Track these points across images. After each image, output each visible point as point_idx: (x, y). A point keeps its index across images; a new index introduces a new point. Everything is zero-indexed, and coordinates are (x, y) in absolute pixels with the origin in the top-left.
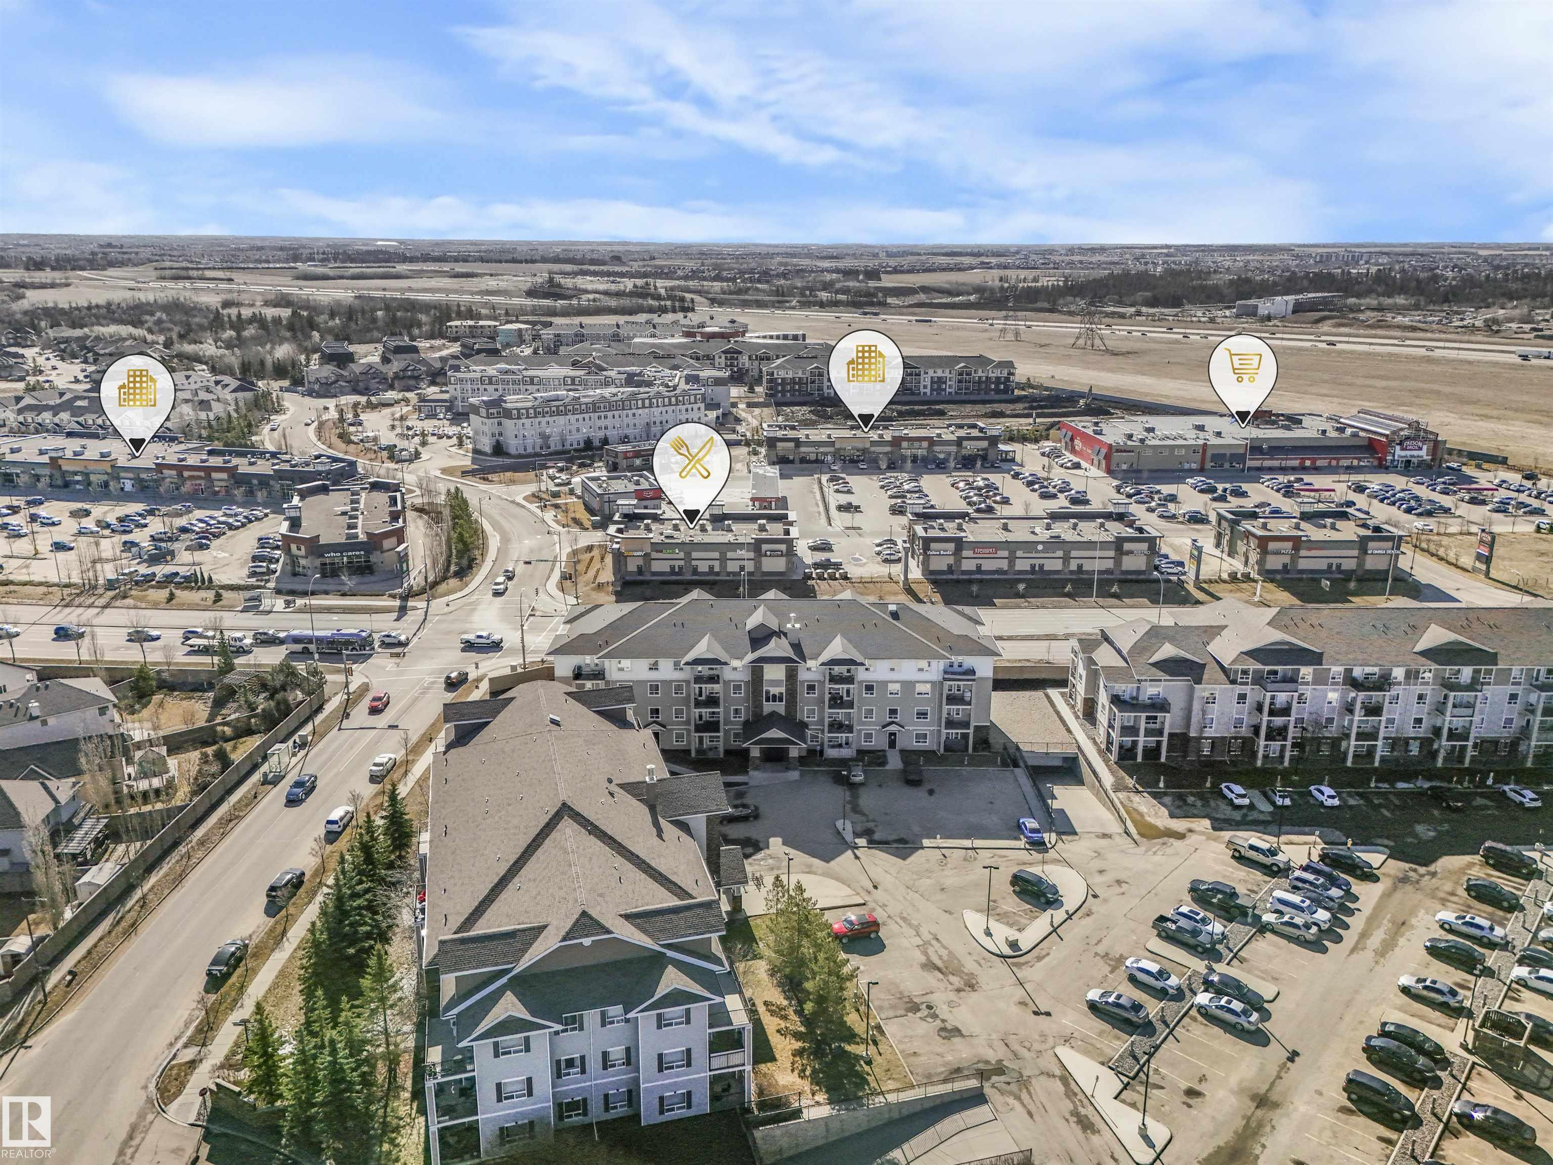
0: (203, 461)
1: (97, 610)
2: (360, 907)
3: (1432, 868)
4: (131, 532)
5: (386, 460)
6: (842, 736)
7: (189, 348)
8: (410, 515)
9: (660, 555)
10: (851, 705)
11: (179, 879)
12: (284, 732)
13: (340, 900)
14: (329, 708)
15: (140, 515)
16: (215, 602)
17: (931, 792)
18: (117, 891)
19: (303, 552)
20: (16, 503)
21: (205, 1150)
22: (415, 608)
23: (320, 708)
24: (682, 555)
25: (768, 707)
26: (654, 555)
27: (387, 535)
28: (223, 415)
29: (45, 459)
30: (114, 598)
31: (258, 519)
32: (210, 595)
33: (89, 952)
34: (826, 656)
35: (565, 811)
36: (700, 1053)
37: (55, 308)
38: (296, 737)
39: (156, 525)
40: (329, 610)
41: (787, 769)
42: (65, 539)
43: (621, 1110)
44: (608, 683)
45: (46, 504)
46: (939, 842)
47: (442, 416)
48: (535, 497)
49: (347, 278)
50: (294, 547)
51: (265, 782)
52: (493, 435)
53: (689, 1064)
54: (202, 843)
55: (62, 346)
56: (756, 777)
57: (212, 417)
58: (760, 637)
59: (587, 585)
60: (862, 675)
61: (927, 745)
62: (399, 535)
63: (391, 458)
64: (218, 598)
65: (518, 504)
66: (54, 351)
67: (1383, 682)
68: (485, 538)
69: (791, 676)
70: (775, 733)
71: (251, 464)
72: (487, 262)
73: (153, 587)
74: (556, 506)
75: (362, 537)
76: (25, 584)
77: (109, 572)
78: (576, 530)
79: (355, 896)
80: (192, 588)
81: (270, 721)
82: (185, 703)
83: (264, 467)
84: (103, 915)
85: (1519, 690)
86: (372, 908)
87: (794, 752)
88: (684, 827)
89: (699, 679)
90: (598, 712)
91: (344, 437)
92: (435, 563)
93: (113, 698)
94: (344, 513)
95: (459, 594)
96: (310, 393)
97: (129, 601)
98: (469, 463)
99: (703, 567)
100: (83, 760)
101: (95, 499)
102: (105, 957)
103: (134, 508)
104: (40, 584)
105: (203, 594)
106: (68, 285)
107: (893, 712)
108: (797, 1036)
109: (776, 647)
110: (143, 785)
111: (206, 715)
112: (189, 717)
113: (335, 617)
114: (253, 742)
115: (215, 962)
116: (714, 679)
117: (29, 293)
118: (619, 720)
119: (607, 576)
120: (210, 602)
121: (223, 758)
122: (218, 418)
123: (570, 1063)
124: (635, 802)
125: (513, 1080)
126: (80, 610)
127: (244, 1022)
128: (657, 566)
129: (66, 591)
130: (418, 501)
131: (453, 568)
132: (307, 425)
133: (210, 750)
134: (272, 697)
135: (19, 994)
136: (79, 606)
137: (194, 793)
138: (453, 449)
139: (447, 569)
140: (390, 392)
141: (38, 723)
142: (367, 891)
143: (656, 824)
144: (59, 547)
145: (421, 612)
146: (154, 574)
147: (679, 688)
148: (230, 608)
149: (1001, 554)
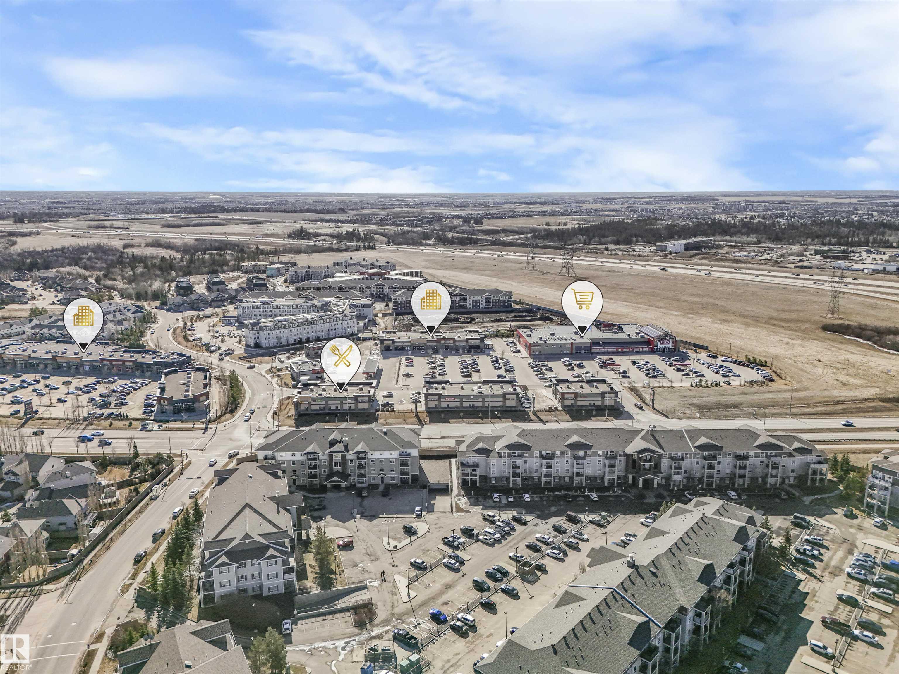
0: (121, 356)
1: (81, 431)
2: (183, 537)
3: (547, 521)
4: (90, 392)
5: (204, 351)
6: (364, 479)
7: (109, 283)
8: (213, 381)
9: (315, 403)
10: (365, 468)
11: (122, 532)
12: (159, 480)
13: (176, 534)
14: (175, 471)
15: (94, 384)
16: (129, 426)
17: (390, 499)
18: (103, 536)
19: (166, 403)
20: (37, 378)
21: (136, 605)
22: (212, 428)
23: (172, 471)
24: (324, 402)
25: (335, 469)
26: (313, 403)
27: (202, 395)
28: (129, 328)
29: (49, 356)
30: (87, 425)
31: (146, 385)
32: (127, 423)
33: (95, 555)
34: (355, 451)
35: (247, 505)
36: (280, 574)
37: (34, 251)
38: (163, 483)
39: (102, 389)
40: (176, 429)
41: (341, 491)
42: (63, 397)
43: (258, 592)
44: (276, 461)
45: (51, 378)
46: (384, 516)
47: (232, 324)
48: (270, 371)
49: (192, 226)
50: (162, 401)
51: (152, 499)
52: (255, 338)
53: (277, 577)
54: (130, 520)
55: (44, 281)
56: (329, 495)
57: (123, 328)
58: (333, 443)
59: (284, 416)
60: (369, 456)
61: (395, 482)
62: (207, 396)
63: (207, 350)
64: (131, 424)
65: (262, 375)
66: (39, 284)
67: (551, 456)
68: (244, 393)
69: (343, 457)
70: (335, 479)
71: (143, 357)
72: (270, 212)
73: (102, 419)
74: (279, 376)
75: (191, 397)
76: (49, 419)
77: (84, 413)
78: (285, 388)
79: (181, 534)
80: (119, 420)
81: (153, 477)
82: (120, 470)
83: (149, 359)
84: (98, 544)
85: (601, 459)
86: (187, 538)
87: (343, 486)
88: (288, 511)
89: (309, 459)
90: (268, 473)
91: (186, 338)
92: (221, 406)
93: (94, 468)
94: (184, 384)
95: (230, 421)
96: (170, 310)
97: (93, 426)
98: (243, 352)
99: (333, 407)
100: (89, 492)
101: (73, 376)
102: (100, 556)
103: (91, 380)
104: (55, 419)
105: (124, 422)
106: (38, 234)
107: (382, 470)
108: (317, 573)
109: (339, 447)
110: (110, 501)
111: (128, 474)
112: (122, 476)
113: (179, 432)
114: (147, 485)
115: (137, 556)
116: (315, 459)
117: (19, 240)
118: (275, 475)
119: (292, 412)
120: (127, 426)
121: (136, 490)
122: (126, 329)
123: (242, 577)
124: (272, 503)
125: (225, 581)
126: (74, 431)
127: (147, 572)
128: (314, 407)
129: (68, 422)
130: (217, 374)
131: (229, 409)
132: (169, 330)
133: (132, 488)
134: (153, 468)
135: (76, 566)
136: (73, 429)
137: (127, 503)
138: (236, 344)
139: (227, 409)
140: (210, 309)
141: (69, 479)
142: (186, 532)
143: (278, 510)
144: (60, 401)
145: (214, 429)
146: (103, 414)
147: (303, 462)
148: (135, 429)
149: (456, 400)
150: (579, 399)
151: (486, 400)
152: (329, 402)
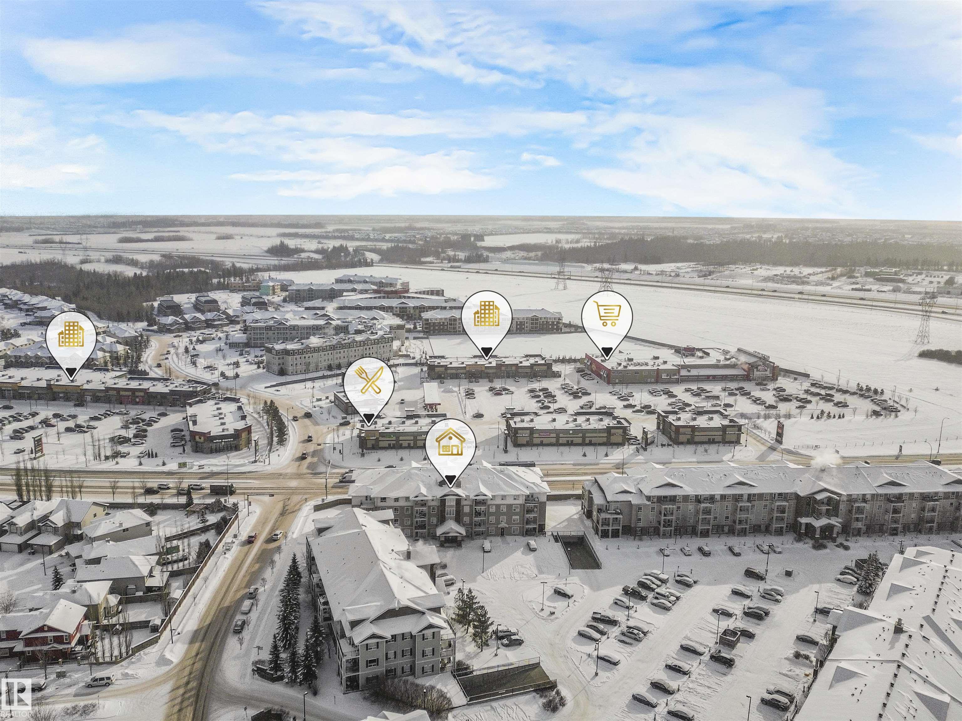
0: (127, 384)
6: (481, 530)
10: (483, 516)
19: (202, 440)
24: (394, 438)
25: (448, 517)
26: (381, 439)
27: (243, 430)
29: (43, 384)
43: (408, 673)
44: (376, 508)
50: (197, 437)
53: (433, 654)
60: (489, 502)
61: (517, 533)
62: (249, 430)
69: (458, 502)
71: (154, 386)
75: (231, 431)
85: (767, 503)
87: (460, 538)
89: (416, 506)
90: (379, 522)
94: (216, 416)
99: (405, 444)
107: (503, 519)
116: (423, 505)
149: (552, 435)
150: (696, 433)
151: (587, 435)
152: (401, 438)
